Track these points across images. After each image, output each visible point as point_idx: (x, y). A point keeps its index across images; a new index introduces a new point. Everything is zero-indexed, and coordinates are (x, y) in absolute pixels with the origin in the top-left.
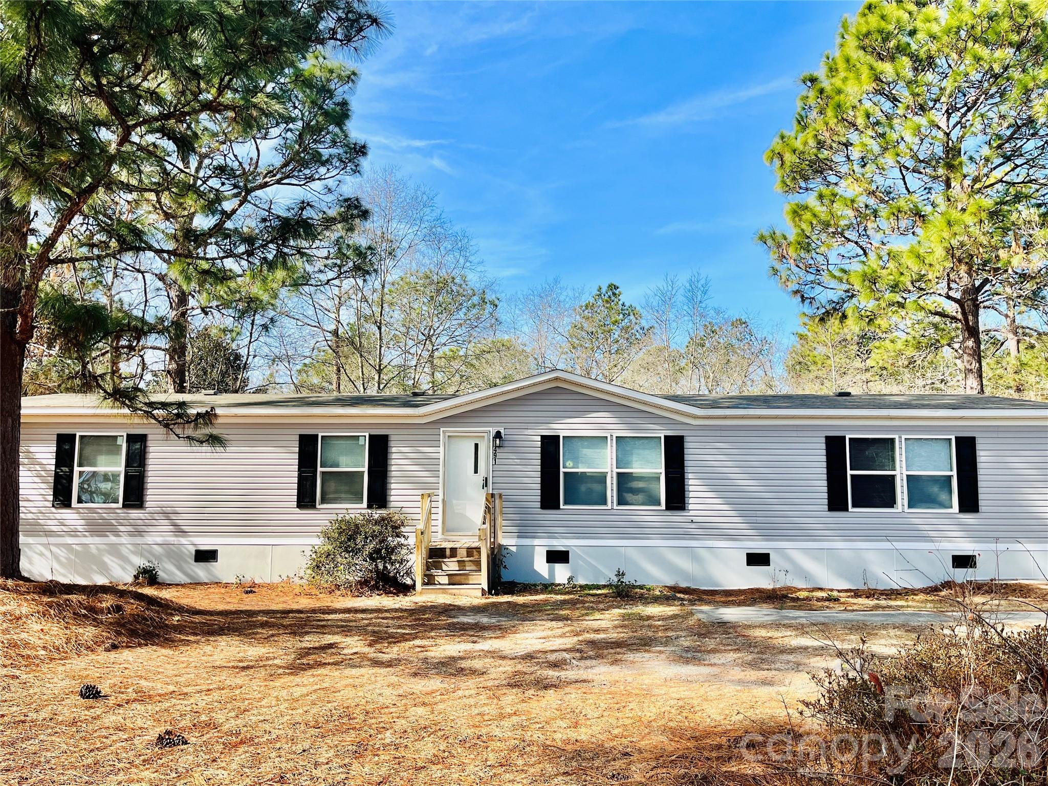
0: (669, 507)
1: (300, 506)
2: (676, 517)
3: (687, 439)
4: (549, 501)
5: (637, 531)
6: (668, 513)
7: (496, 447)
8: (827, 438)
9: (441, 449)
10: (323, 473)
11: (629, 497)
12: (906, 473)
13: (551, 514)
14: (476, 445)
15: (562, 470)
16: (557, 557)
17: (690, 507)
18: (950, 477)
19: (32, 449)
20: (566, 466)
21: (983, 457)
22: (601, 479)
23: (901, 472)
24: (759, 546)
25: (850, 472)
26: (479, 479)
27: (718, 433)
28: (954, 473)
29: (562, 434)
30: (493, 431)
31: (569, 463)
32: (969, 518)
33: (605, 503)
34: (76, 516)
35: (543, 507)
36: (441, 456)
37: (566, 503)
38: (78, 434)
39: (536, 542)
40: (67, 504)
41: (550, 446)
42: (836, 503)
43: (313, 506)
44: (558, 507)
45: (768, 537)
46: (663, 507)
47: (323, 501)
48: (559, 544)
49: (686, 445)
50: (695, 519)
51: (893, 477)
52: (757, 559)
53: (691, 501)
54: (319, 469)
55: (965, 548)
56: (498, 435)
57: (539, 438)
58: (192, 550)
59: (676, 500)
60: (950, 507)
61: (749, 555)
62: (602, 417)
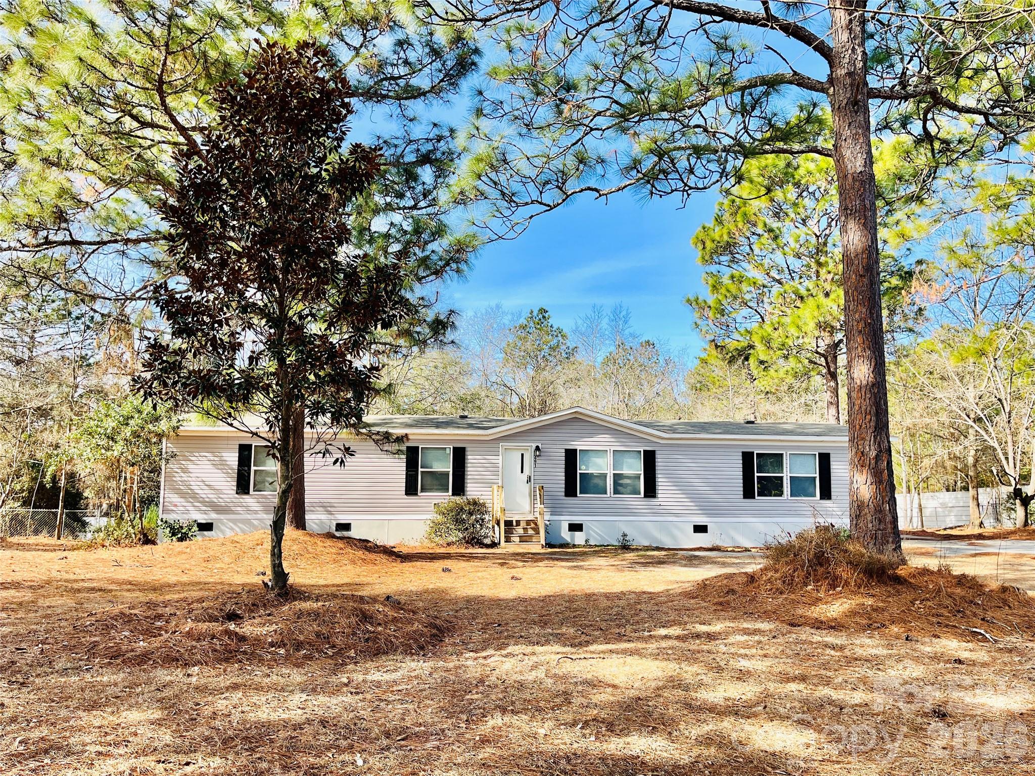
0: (646, 496)
1: (407, 494)
2: (651, 502)
3: (657, 452)
4: (570, 491)
5: (626, 511)
6: (646, 499)
7: (536, 456)
8: (743, 453)
9: (500, 457)
10: (422, 472)
11: (621, 489)
12: (789, 475)
13: (571, 500)
14: (522, 455)
15: (579, 471)
16: (575, 527)
17: (659, 496)
18: (815, 478)
19: (224, 454)
20: (581, 469)
21: (835, 465)
22: (604, 476)
23: (786, 475)
24: (701, 520)
25: (756, 474)
26: (524, 477)
27: (677, 449)
28: (817, 475)
29: (579, 448)
30: (534, 446)
31: (583, 467)
32: (825, 503)
33: (606, 493)
35: (566, 495)
36: (500, 461)
37: (581, 493)
38: (253, 445)
39: (562, 518)
40: (246, 492)
41: (571, 456)
42: (748, 493)
43: (416, 494)
44: (576, 496)
45: (707, 515)
46: (642, 495)
47: (422, 491)
48: (577, 519)
49: (657, 456)
50: (662, 503)
51: (782, 477)
52: (700, 529)
53: (660, 492)
54: (420, 470)
55: (824, 521)
56: (537, 448)
57: (564, 451)
58: (334, 523)
59: (651, 491)
60: (815, 496)
61: (695, 526)
62: (605, 438)
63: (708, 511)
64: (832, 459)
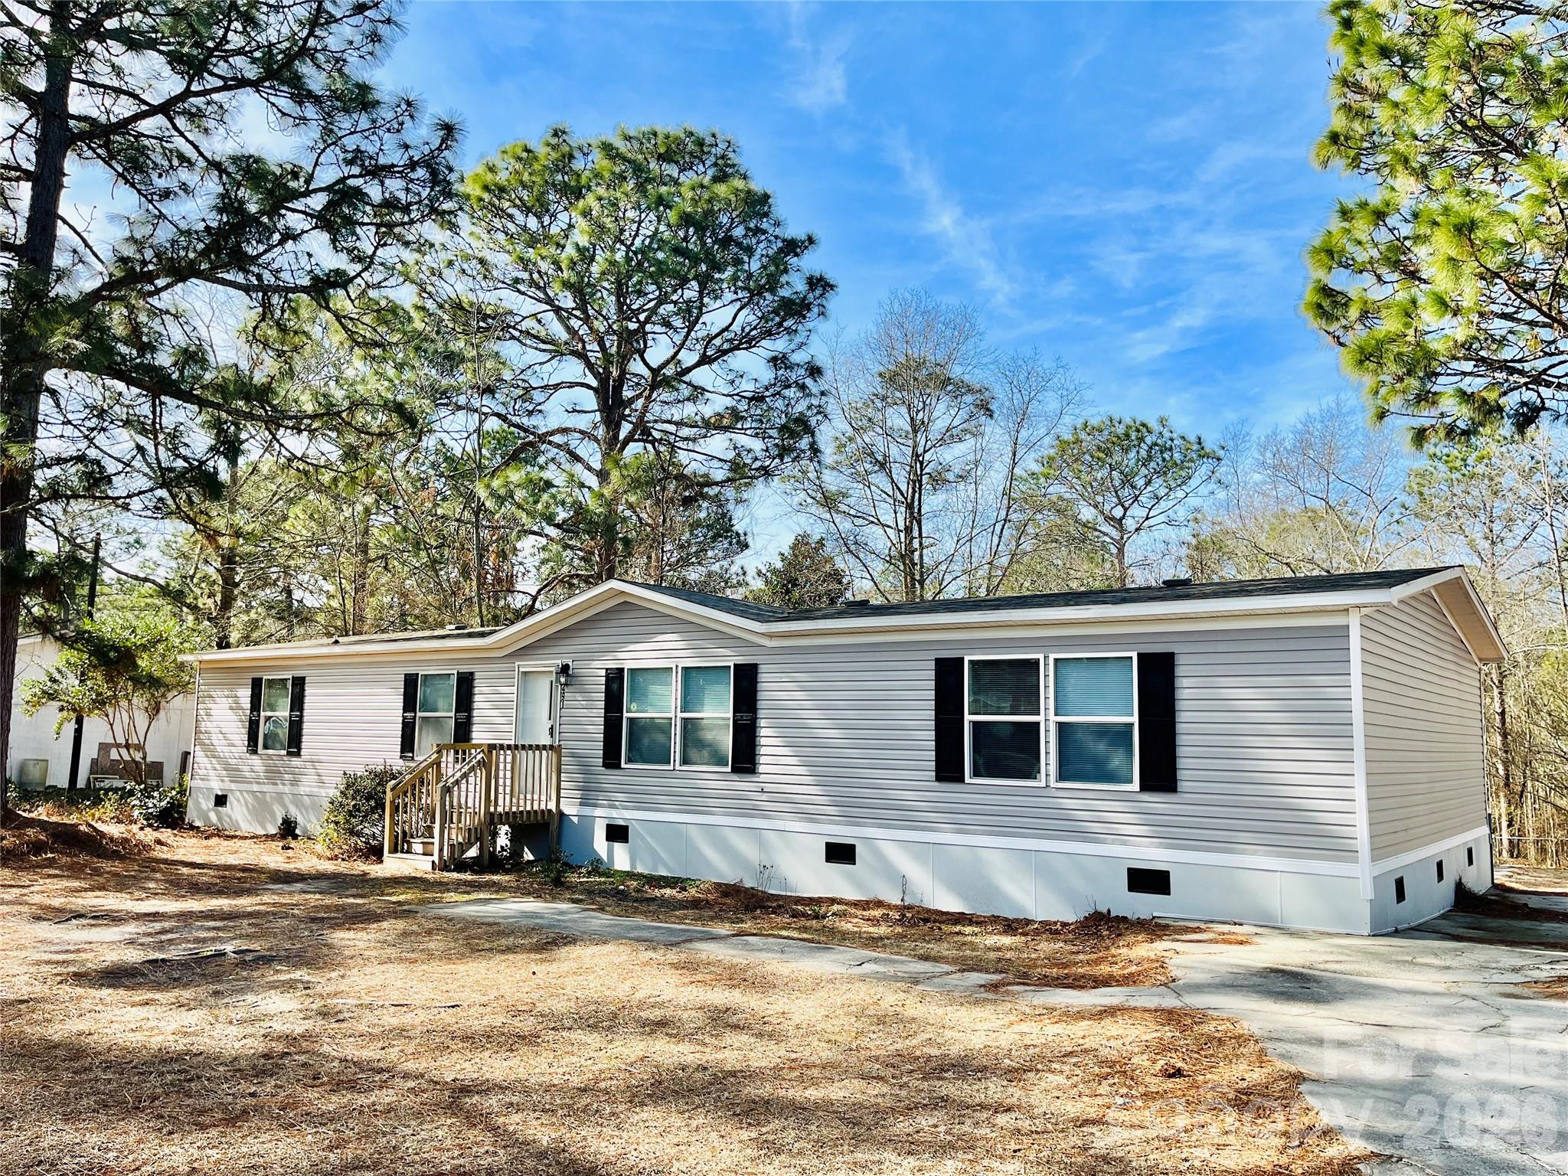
0: (735, 769)
1: (403, 757)
2: (743, 784)
3: (762, 668)
4: (611, 759)
5: (700, 802)
6: (735, 777)
7: (563, 685)
8: (938, 661)
9: (515, 689)
10: (420, 718)
11: (693, 754)
12: (1055, 719)
13: (612, 777)
14: (551, 683)
15: (625, 715)
16: (617, 833)
17: (761, 769)
18: (1128, 726)
19: (240, 694)
20: (630, 710)
21: (1188, 688)
22: (664, 728)
23: (1047, 720)
24: (843, 834)
25: (968, 718)
27: (798, 658)
28: (1135, 719)
29: (627, 665)
30: (561, 663)
31: (634, 707)
32: (1156, 801)
33: (668, 761)
34: (260, 763)
35: (606, 765)
36: (516, 697)
37: (627, 761)
38: (265, 678)
39: (598, 812)
40: (255, 752)
41: (614, 678)
42: (948, 769)
44: (619, 766)
45: (852, 820)
46: (729, 766)
47: (418, 754)
48: (620, 817)
49: (760, 677)
50: (768, 787)
51: (1036, 725)
52: (840, 853)
53: (762, 760)
54: (418, 715)
55: (1152, 856)
56: (566, 669)
57: (603, 672)
59: (745, 759)
61: (829, 846)
62: (670, 641)
63: (851, 809)
64: (1179, 671)
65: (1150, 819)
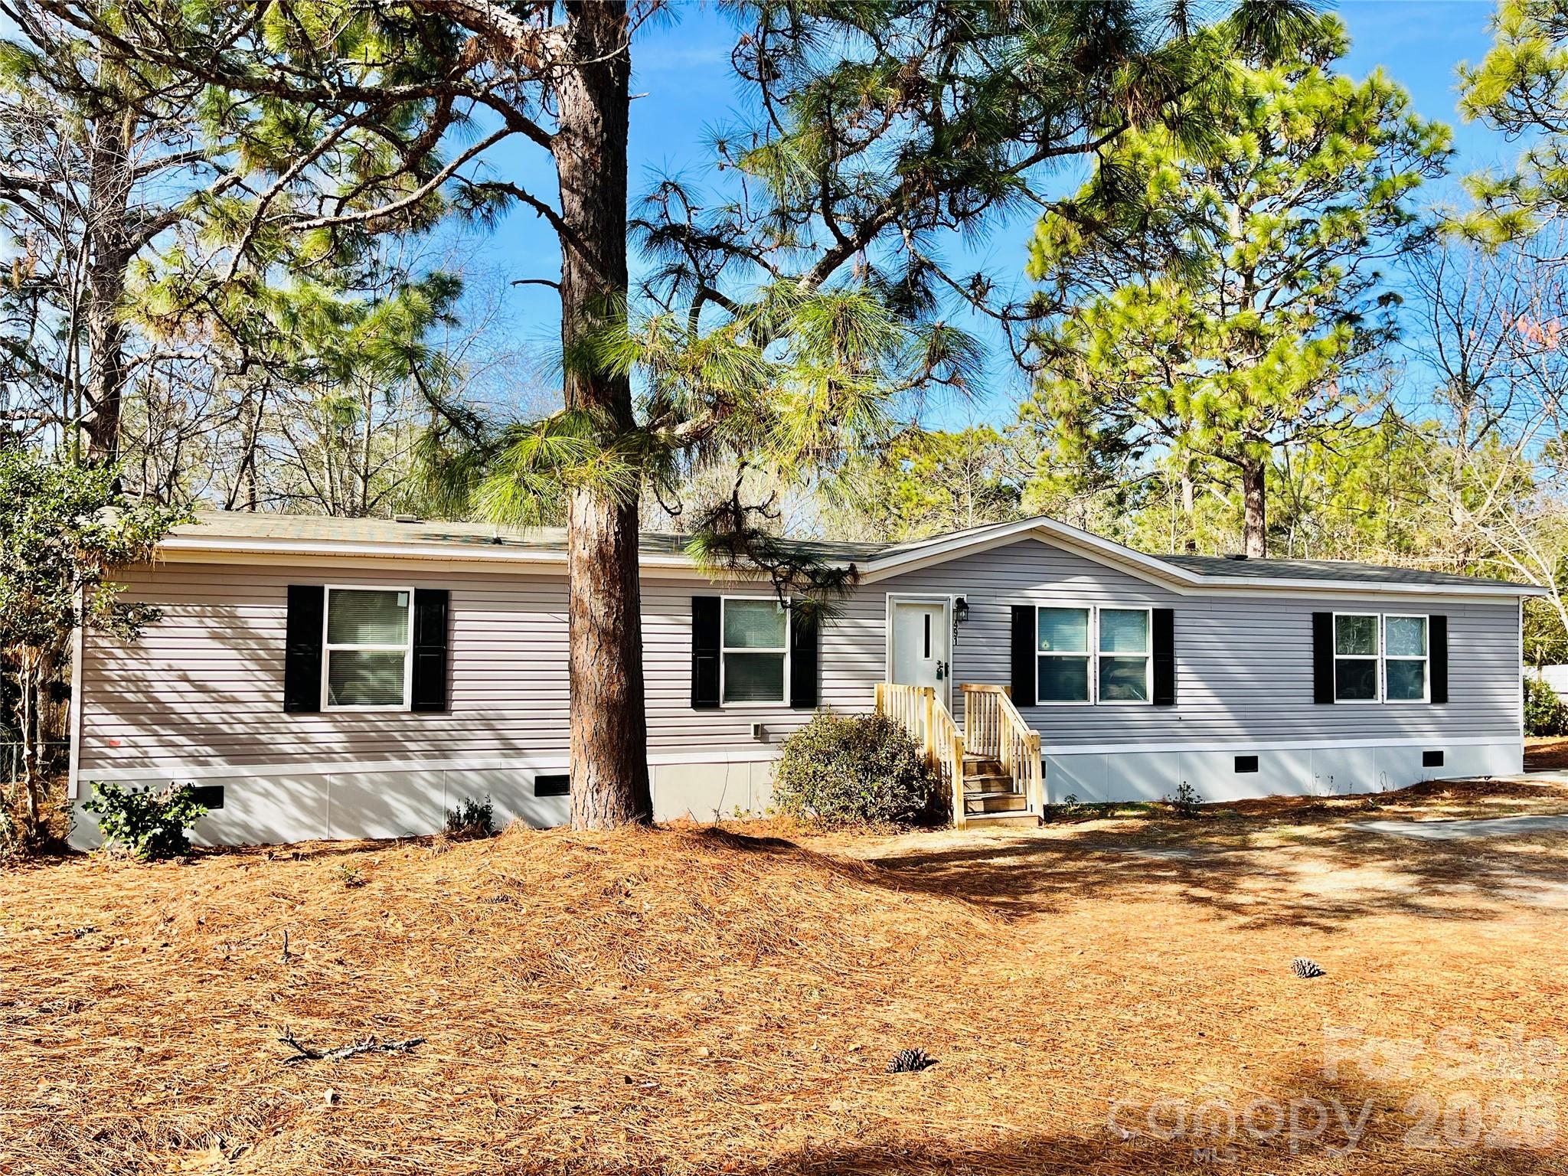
0: (1157, 702)
1: (694, 705)
2: (1164, 715)
3: (1177, 614)
4: (1022, 694)
5: (1124, 733)
6: (1156, 709)
7: (958, 620)
8: (1315, 615)
9: (888, 623)
10: (725, 654)
11: (1114, 689)
12: (1386, 657)
14: (927, 618)
15: (1038, 653)
17: (1179, 701)
18: (1423, 662)
20: (1043, 649)
21: (1453, 640)
22: (1081, 664)
23: (1381, 655)
24: (1247, 748)
25: (1335, 657)
26: (931, 665)
27: (1207, 607)
28: (1427, 658)
29: (1039, 604)
30: (953, 597)
31: (1046, 644)
32: (1439, 710)
33: (1085, 697)
34: (328, 727)
35: (1014, 703)
36: (888, 632)
37: (1040, 699)
38: (327, 588)
40: (312, 707)
41: (1023, 617)
42: (1322, 695)
43: (715, 706)
44: (1032, 704)
45: (1256, 737)
46: (1151, 702)
47: (726, 700)
49: (1177, 621)
50: (1184, 716)
51: (1372, 664)
52: (1245, 764)
53: (1180, 693)
54: (723, 650)
55: (1434, 742)
56: (960, 601)
57: (1009, 610)
58: (531, 776)
59: (1165, 694)
60: (1422, 697)
61: (1237, 760)
62: (1084, 583)
63: (1258, 729)
64: (1449, 627)
65: (1435, 721)
